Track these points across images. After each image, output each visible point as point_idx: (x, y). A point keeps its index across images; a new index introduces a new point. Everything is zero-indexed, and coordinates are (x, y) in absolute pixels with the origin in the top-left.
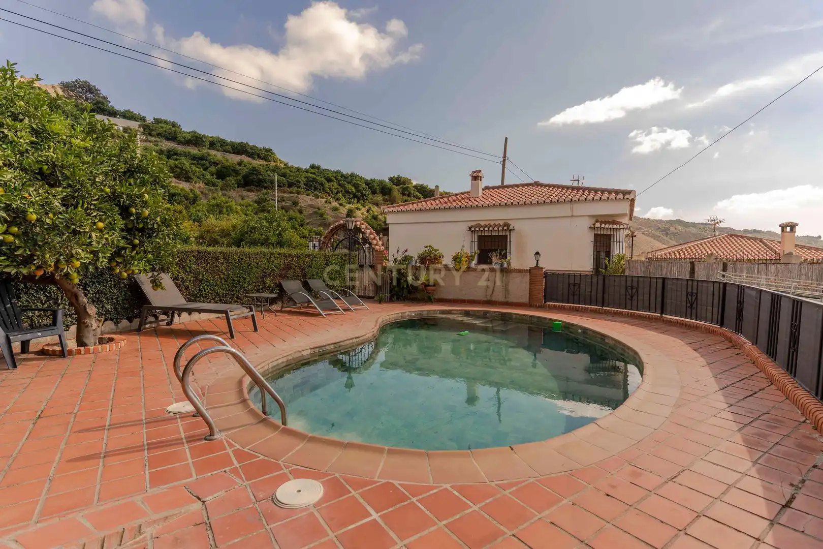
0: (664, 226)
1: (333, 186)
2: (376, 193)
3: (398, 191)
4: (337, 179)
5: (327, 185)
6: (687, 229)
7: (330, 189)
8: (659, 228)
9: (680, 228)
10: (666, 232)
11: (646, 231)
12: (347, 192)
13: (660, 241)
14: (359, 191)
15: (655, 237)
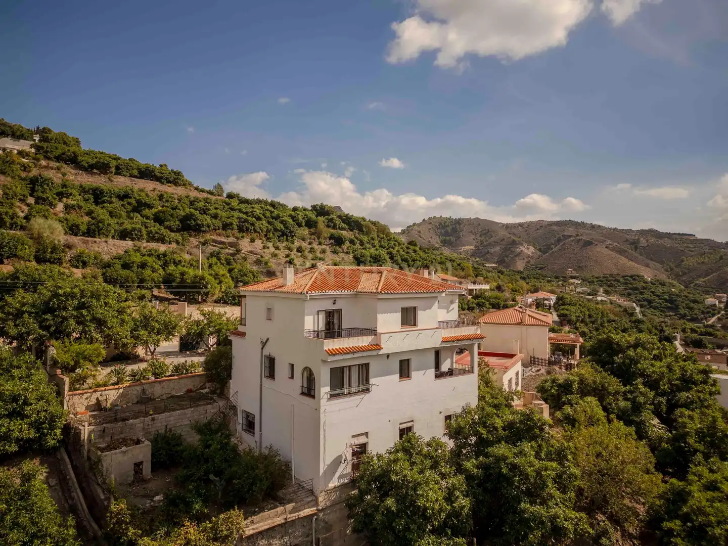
0: (633, 237)
1: (262, 224)
2: (302, 226)
3: (324, 222)
4: (265, 217)
5: (258, 224)
6: (661, 242)
7: (260, 228)
8: (627, 240)
9: (652, 240)
10: (635, 244)
11: (611, 245)
12: (276, 230)
13: (626, 257)
14: (287, 228)
15: (621, 252)
